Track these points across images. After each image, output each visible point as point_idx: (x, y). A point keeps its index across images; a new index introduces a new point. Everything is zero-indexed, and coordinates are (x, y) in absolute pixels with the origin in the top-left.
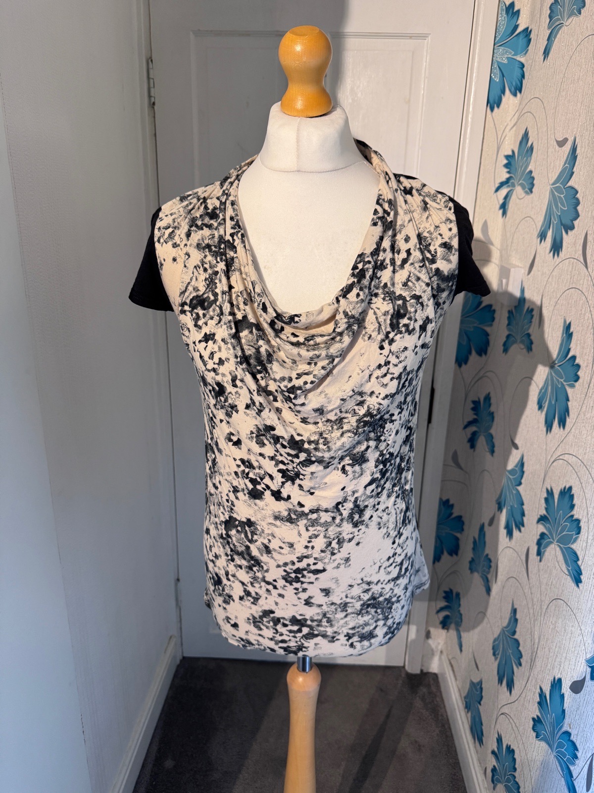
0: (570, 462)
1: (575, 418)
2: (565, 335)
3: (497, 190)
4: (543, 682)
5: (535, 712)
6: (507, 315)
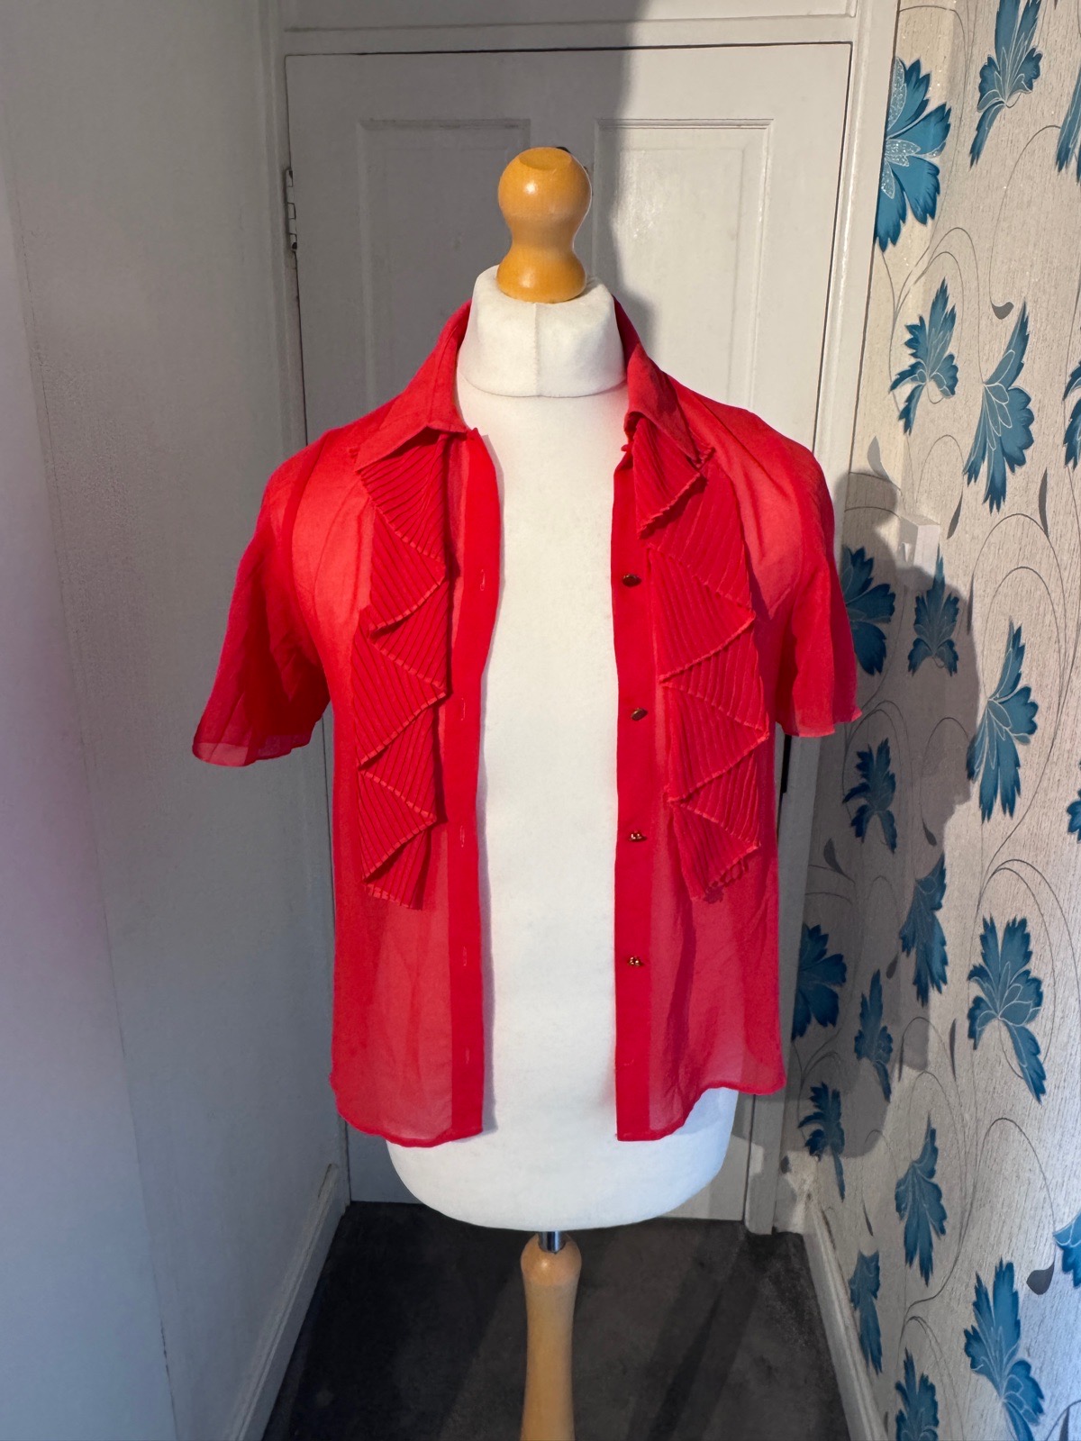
0: (1022, 875)
1: (1031, 797)
2: (1011, 649)
3: (895, 385)
4: (981, 1266)
5: (968, 1320)
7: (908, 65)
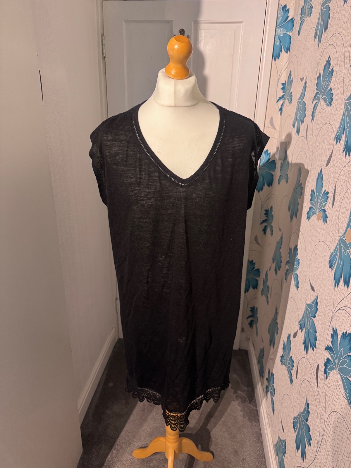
2: (299, 174)
3: (278, 101)
4: (285, 338)
5: (282, 353)
6: (280, 165)
7: (283, 6)
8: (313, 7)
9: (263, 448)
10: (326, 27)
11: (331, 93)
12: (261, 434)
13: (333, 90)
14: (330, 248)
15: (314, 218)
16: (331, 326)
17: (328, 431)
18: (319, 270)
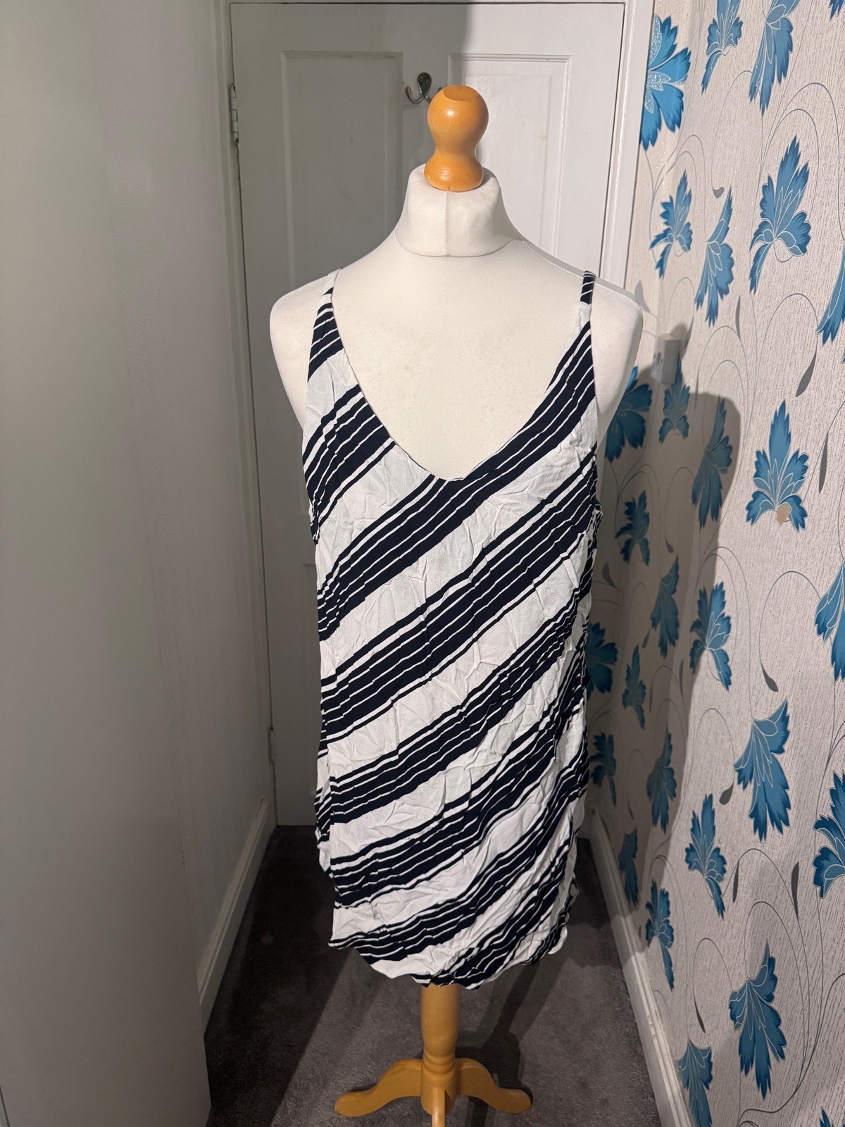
2: (719, 415)
3: (653, 245)
4: (695, 805)
5: (688, 841)
6: (664, 396)
7: (663, 19)
8: (744, 23)
9: (647, 1072)
10: (783, 70)
11: (803, 224)
12: (639, 1037)
13: (808, 216)
14: (817, 587)
15: (767, 518)
16: (828, 770)
17: (833, 1020)
18: (788, 639)
